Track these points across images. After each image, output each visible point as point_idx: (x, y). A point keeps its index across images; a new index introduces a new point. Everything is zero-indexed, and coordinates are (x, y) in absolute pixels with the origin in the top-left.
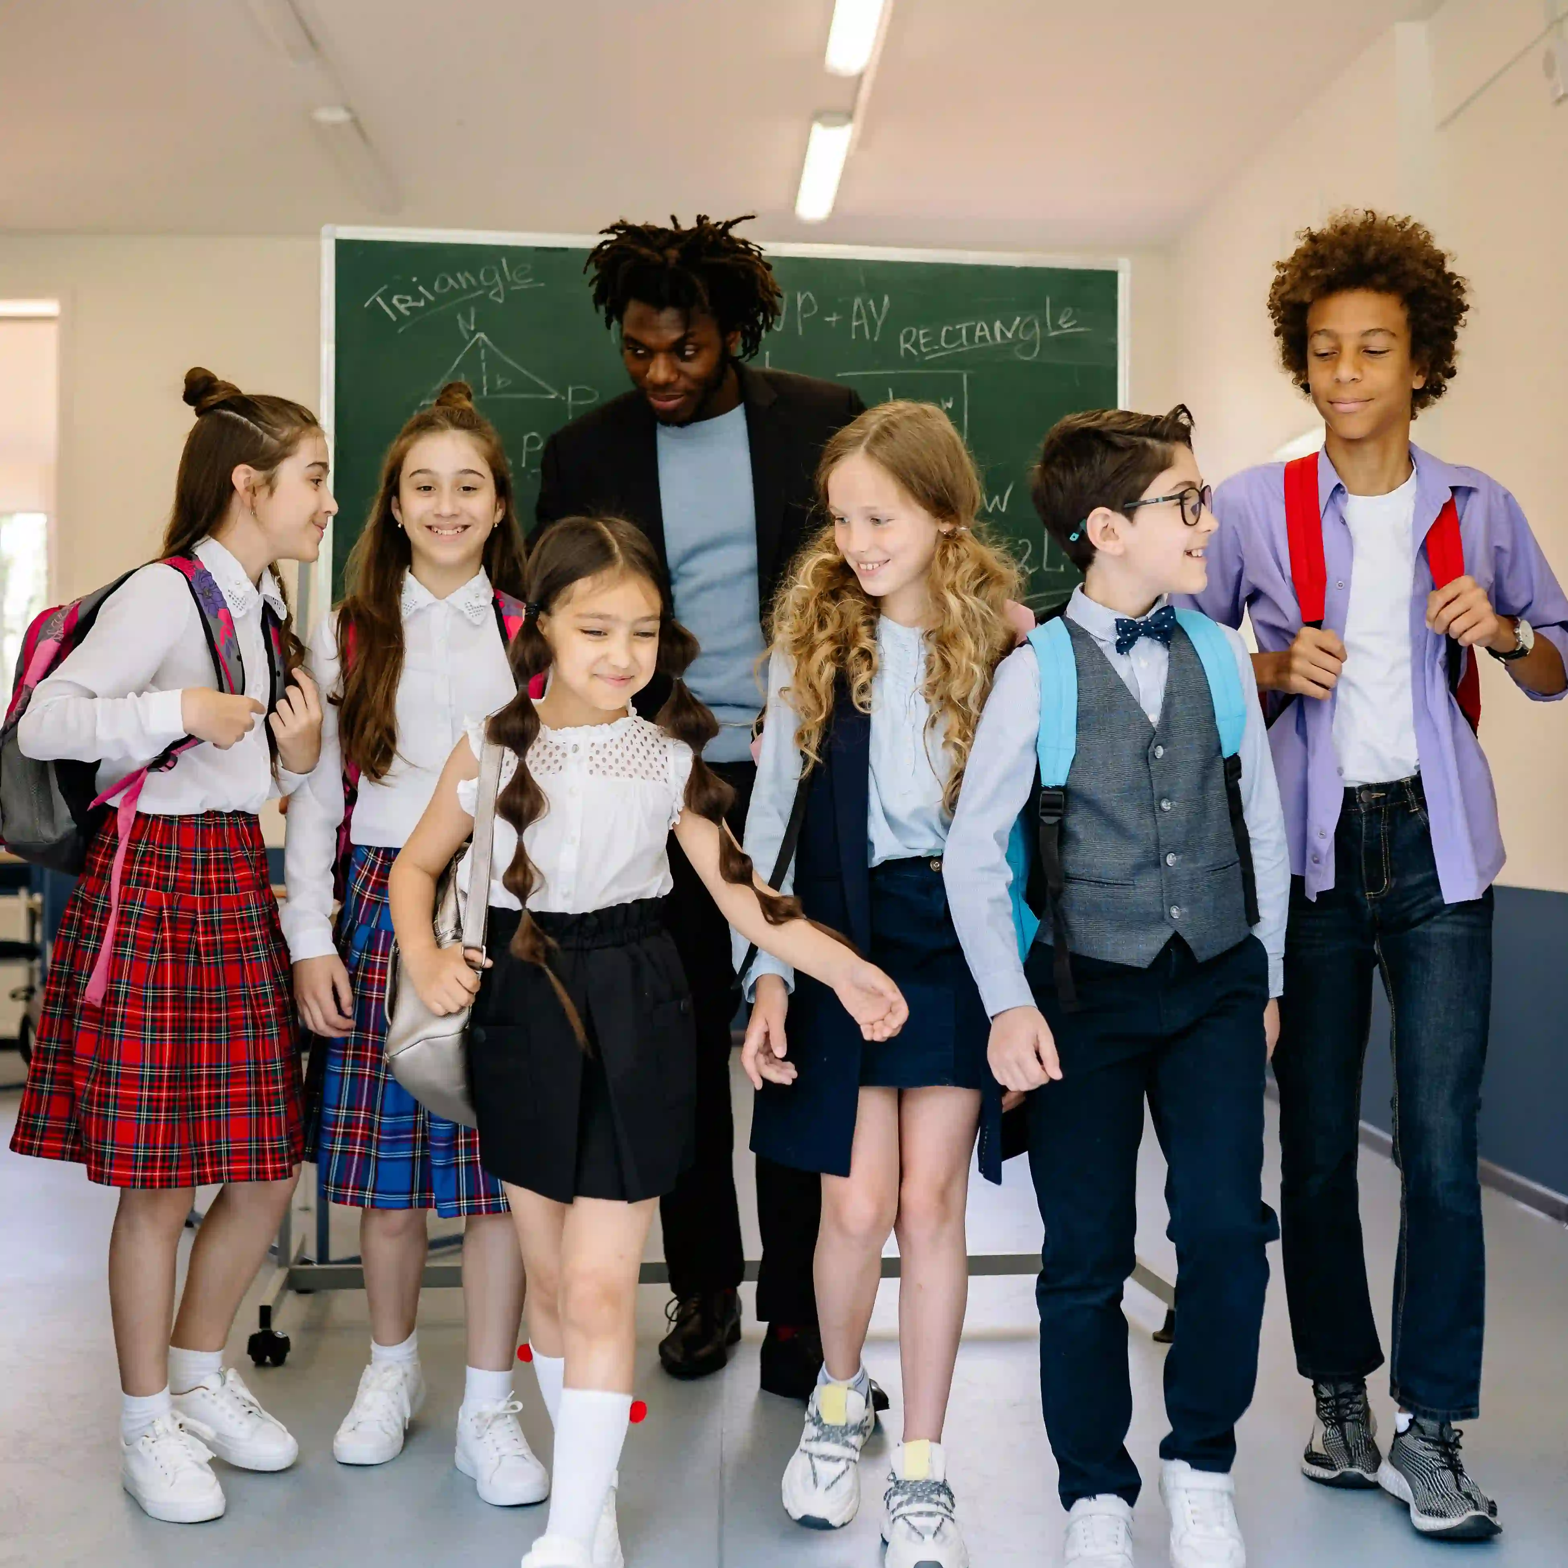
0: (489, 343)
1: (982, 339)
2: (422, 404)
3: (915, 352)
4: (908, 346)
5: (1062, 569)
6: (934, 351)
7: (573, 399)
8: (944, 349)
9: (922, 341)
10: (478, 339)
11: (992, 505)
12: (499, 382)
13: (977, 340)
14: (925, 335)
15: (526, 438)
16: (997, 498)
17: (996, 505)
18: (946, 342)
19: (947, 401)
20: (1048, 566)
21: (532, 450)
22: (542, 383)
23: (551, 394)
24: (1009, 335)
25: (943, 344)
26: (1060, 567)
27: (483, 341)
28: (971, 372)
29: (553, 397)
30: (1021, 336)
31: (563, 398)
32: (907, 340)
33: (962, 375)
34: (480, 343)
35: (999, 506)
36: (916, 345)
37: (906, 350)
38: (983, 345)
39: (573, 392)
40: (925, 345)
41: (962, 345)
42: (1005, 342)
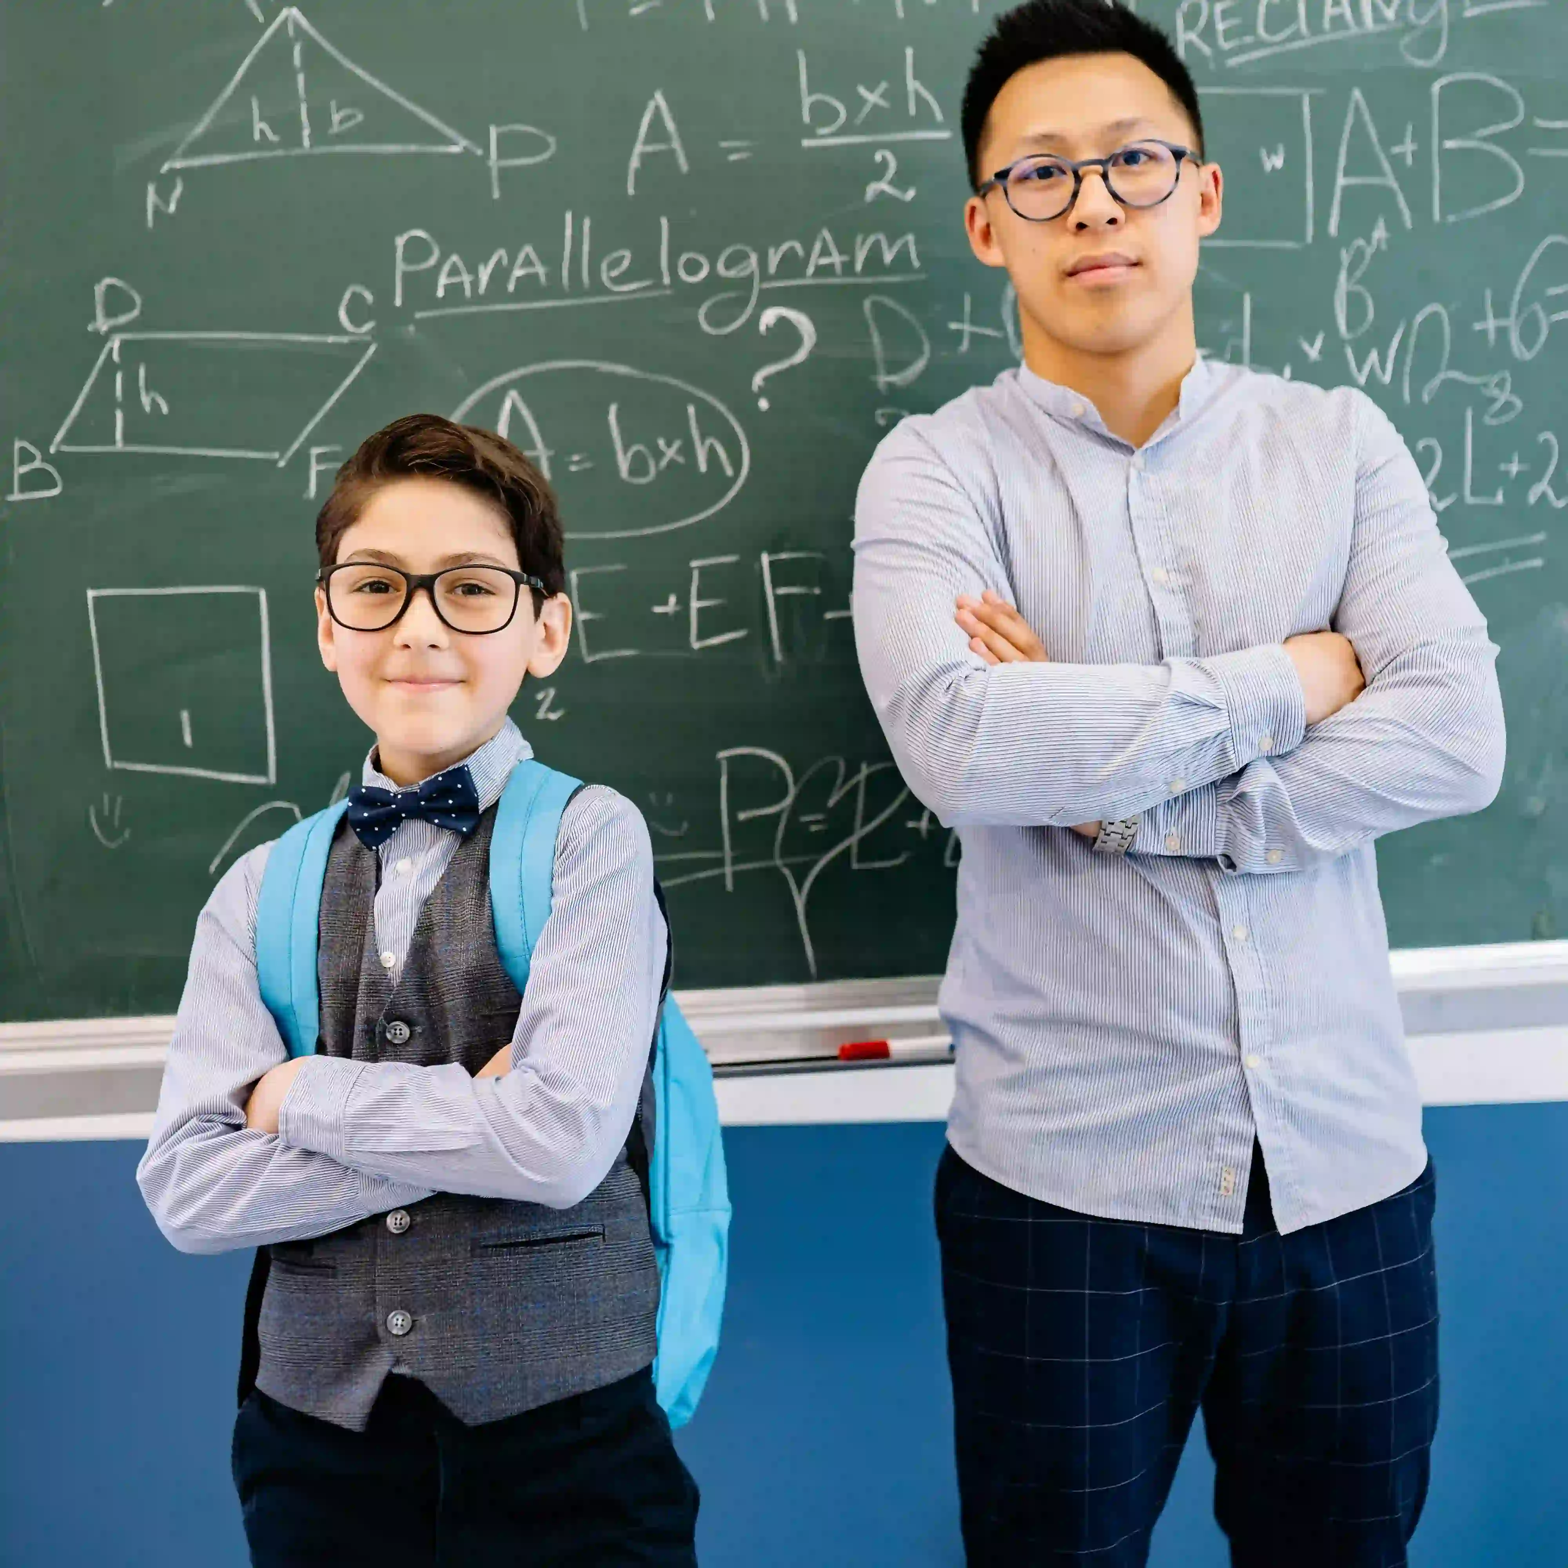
0: (312, 32)
1: (1338, 22)
2: (165, 168)
3: (1206, 50)
4: (1193, 36)
5: (1500, 498)
6: (1241, 50)
7: (501, 155)
8: (1260, 44)
9: (1220, 27)
10: (285, 23)
11: (1366, 369)
12: (336, 117)
13: (1327, 25)
14: (1225, 15)
15: (400, 241)
16: (1374, 356)
17: (1372, 370)
18: (1268, 29)
19: (1272, 151)
20: (1473, 493)
21: (412, 268)
22: (434, 121)
23: (454, 143)
24: (1390, 14)
25: (1261, 31)
26: (1494, 495)
27: (297, 26)
28: (1319, 91)
29: (455, 149)
30: (1411, 16)
31: (479, 152)
32: (1190, 25)
33: (1298, 100)
34: (291, 31)
35: (1378, 371)
36: (1209, 33)
37: (1189, 45)
38: (1339, 35)
39: (500, 138)
40: (1228, 34)
41: (1296, 36)
42: (1382, 27)
